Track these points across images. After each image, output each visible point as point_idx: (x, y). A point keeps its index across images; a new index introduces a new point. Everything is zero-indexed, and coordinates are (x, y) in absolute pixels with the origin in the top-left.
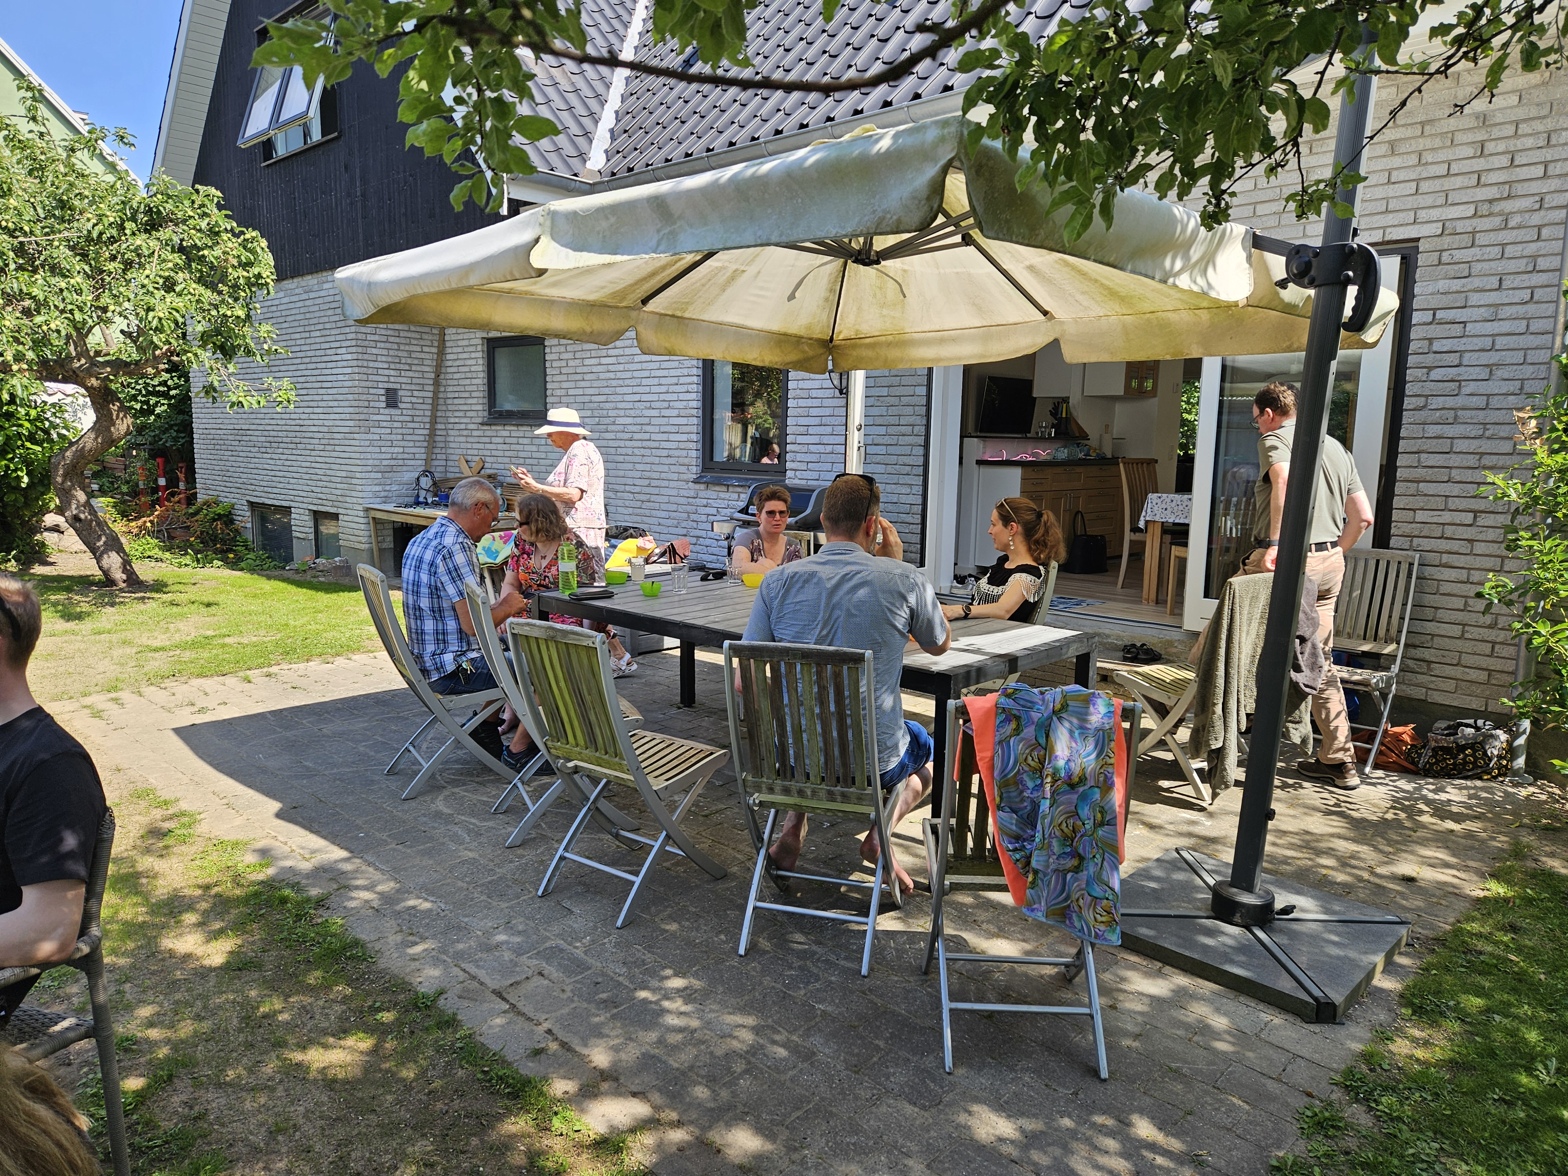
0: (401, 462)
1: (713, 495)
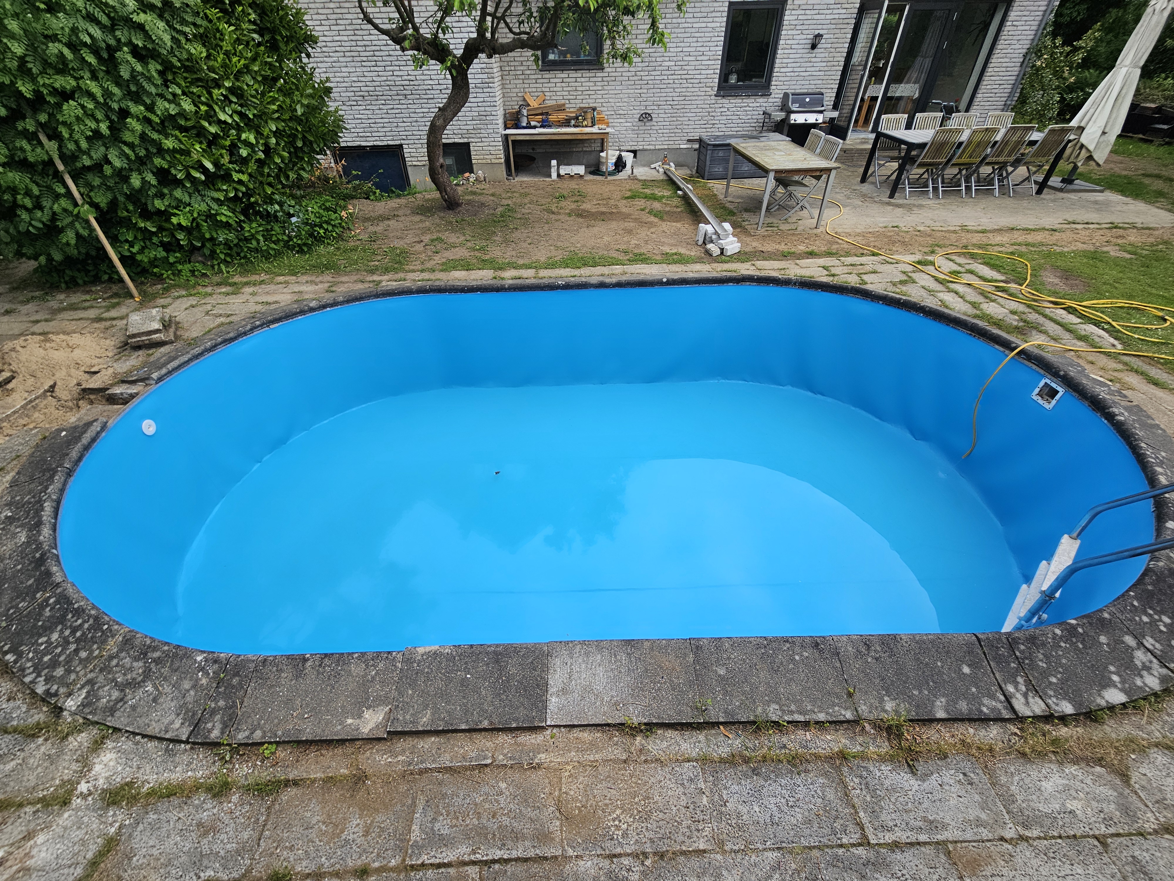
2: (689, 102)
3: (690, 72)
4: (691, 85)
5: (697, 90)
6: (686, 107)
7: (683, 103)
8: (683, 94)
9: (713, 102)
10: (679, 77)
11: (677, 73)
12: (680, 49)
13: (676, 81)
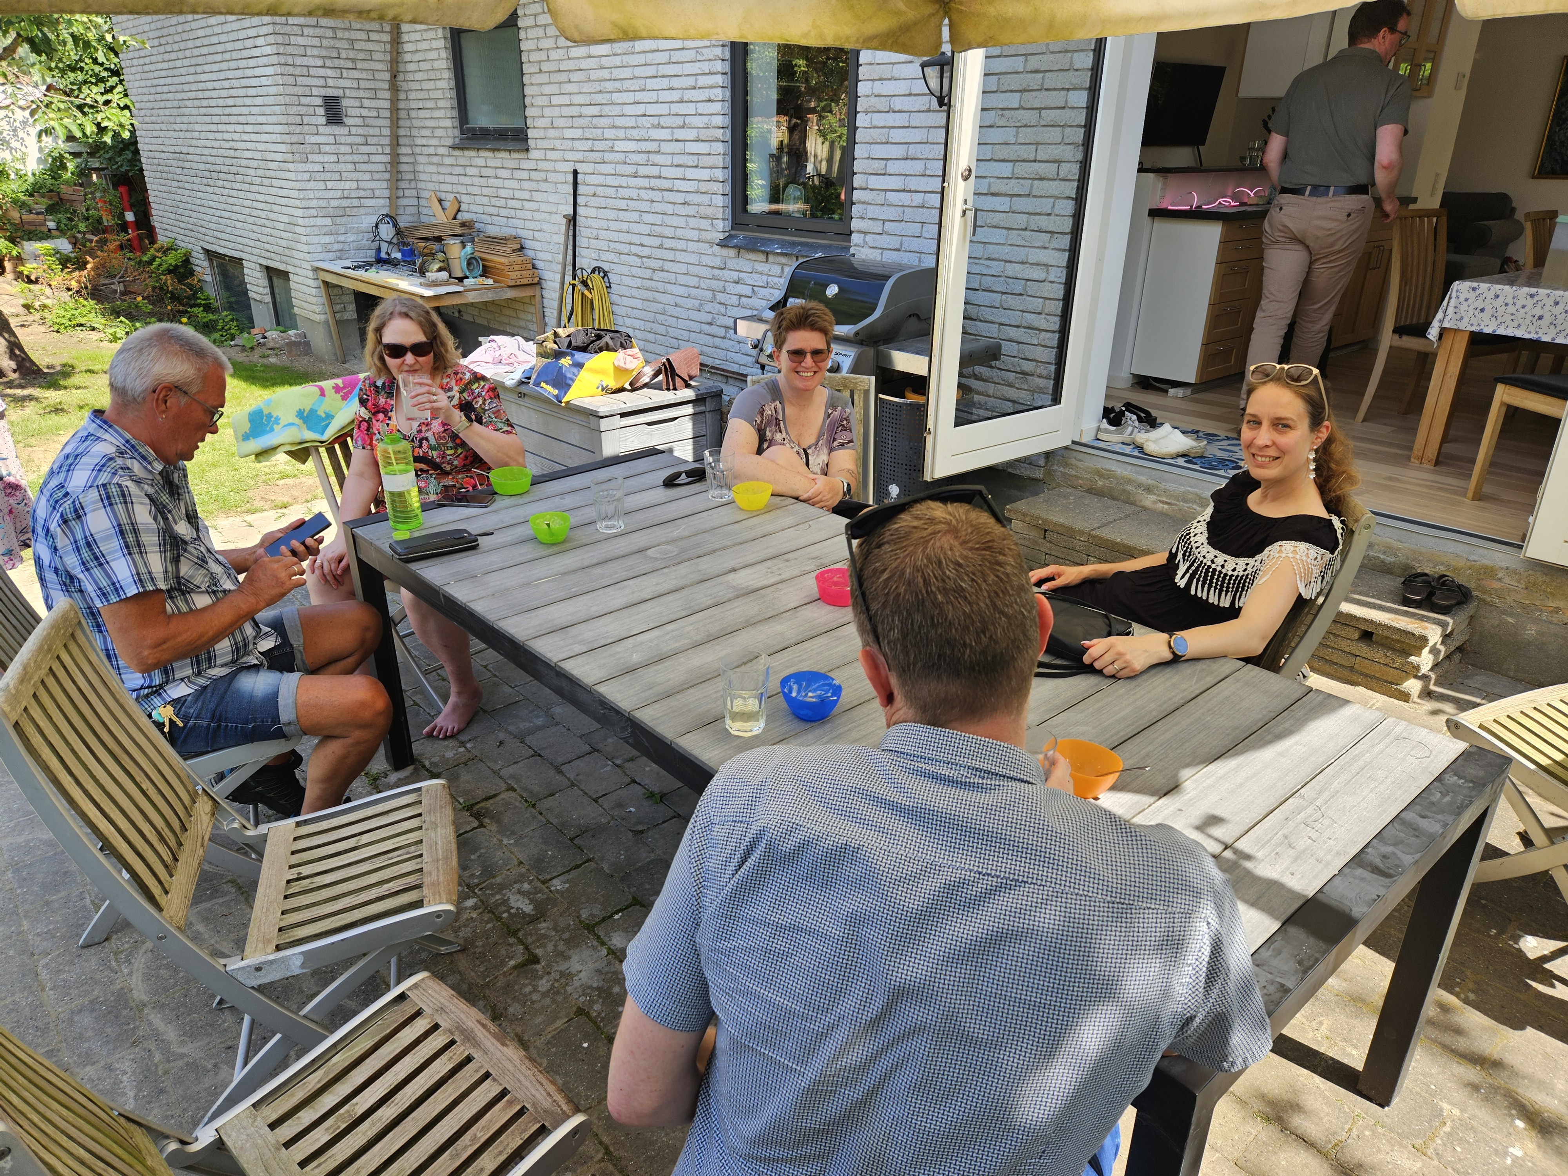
0: (356, 202)
1: (748, 267)
2: (670, 255)
3: (666, 172)
4: (669, 209)
5: (681, 222)
6: (668, 266)
7: (659, 253)
8: (658, 230)
9: (717, 262)
10: (645, 182)
11: (643, 170)
12: (640, 109)
13: (644, 194)
